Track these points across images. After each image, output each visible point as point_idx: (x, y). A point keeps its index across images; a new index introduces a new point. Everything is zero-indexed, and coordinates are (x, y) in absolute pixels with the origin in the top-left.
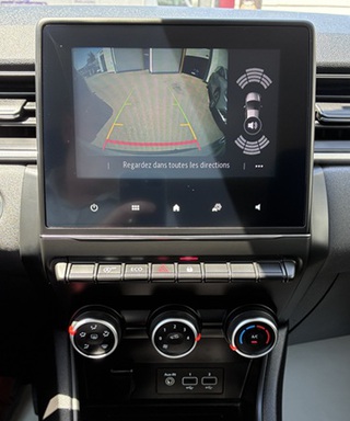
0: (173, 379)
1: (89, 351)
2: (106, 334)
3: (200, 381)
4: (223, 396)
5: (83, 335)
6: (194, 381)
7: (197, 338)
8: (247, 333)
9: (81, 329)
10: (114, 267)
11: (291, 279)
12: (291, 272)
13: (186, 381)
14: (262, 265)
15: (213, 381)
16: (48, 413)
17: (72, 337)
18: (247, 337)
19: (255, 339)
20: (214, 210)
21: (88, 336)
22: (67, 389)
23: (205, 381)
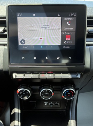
0: (47, 104)
1: (23, 97)
2: (27, 93)
3: (54, 104)
4: (60, 108)
5: (21, 93)
6: (52, 104)
7: (53, 94)
8: (67, 93)
9: (20, 91)
10: (29, 75)
11: (79, 78)
12: (79, 76)
13: (50, 104)
14: (71, 74)
15: (58, 104)
16: (12, 113)
17: (18, 93)
18: (67, 94)
19: (69, 95)
20: (57, 59)
21: (22, 93)
22: (17, 107)
23: (56, 104)
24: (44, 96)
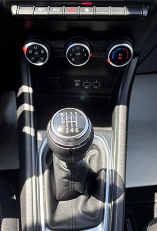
1: (35, 61)
2: (42, 52)
3: (92, 84)
5: (31, 52)
6: (89, 84)
7: (90, 55)
8: (117, 53)
9: (29, 48)
10: (44, 9)
11: (144, 17)
12: (145, 13)
13: (85, 84)
14: (129, 8)
15: (98, 84)
16: (19, 94)
17: (25, 52)
18: (116, 55)
19: (120, 56)
21: (33, 52)
22: (27, 83)
24: (73, 59)
